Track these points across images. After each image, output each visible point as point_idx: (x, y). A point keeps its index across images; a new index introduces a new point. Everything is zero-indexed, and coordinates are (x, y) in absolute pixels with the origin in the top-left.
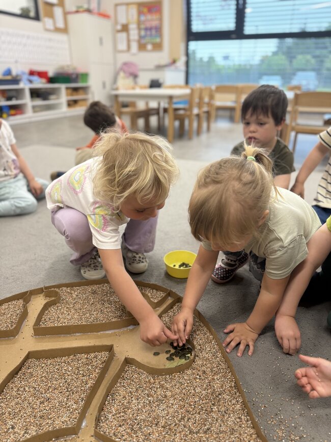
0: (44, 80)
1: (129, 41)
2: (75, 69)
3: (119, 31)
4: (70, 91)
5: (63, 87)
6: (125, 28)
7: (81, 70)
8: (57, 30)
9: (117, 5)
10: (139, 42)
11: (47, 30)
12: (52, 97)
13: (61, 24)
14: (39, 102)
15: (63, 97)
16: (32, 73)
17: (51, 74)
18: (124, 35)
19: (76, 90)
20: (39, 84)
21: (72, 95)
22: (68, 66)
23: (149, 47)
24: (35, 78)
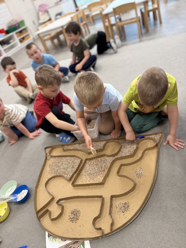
0: (4, 34)
2: (16, 21)
4: (18, 34)
5: (14, 33)
7: (19, 20)
12: (11, 41)
14: (6, 47)
15: (16, 39)
17: (6, 29)
19: (21, 32)
20: (3, 37)
21: (20, 36)
22: (12, 21)
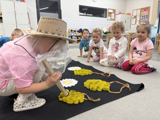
1: (136, 21)
6: (135, 17)
8: (111, 20)
9: (133, 10)
11: (108, 20)
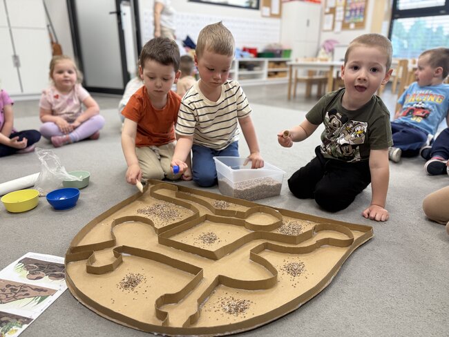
0: (252, 55)
1: (334, 21)
2: (281, 46)
3: (326, 14)
4: (272, 64)
5: (266, 60)
6: (333, 11)
7: (285, 47)
8: (272, 16)
10: (343, 22)
11: (263, 16)
12: (256, 68)
13: (276, 11)
14: (245, 72)
15: (266, 69)
16: (245, 50)
17: (260, 50)
18: (331, 16)
19: (278, 63)
20: (249, 58)
21: (273, 67)
22: (275, 44)
23: (352, 26)
24: (246, 54)
